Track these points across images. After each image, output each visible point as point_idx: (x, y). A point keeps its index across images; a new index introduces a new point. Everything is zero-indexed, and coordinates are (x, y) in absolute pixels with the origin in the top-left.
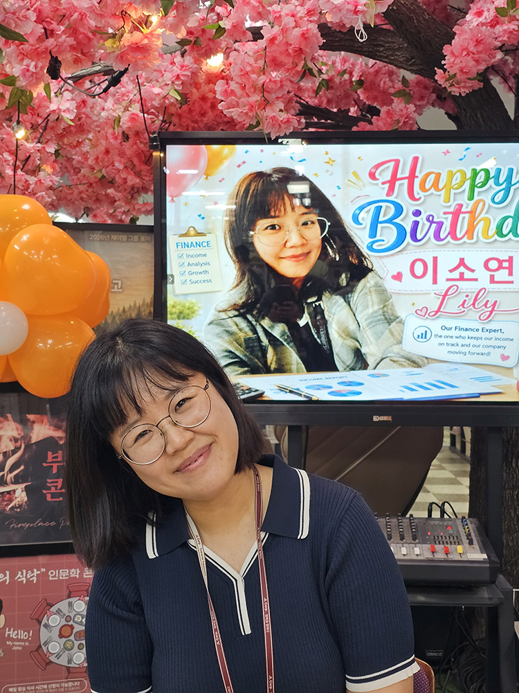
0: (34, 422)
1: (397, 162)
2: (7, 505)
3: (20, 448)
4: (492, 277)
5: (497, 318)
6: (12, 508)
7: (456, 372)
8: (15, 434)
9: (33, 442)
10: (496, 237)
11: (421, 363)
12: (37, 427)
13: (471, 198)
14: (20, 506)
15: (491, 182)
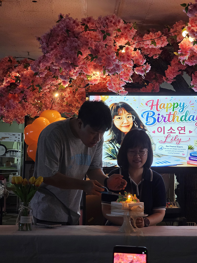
1: (153, 101)
4: (179, 132)
5: (181, 143)
7: (170, 158)
10: (180, 121)
11: (160, 156)
13: (173, 111)
15: (179, 106)
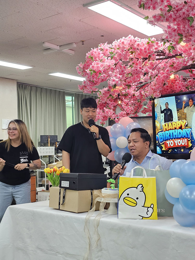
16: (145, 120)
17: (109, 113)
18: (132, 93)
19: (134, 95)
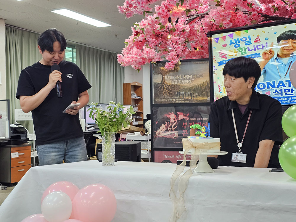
0: (179, 114)
2: (173, 137)
3: (176, 121)
6: (174, 138)
8: (174, 118)
9: (179, 120)
12: (180, 116)
14: (176, 137)
16: (199, 63)
17: (151, 53)
18: (181, 27)
19: (184, 31)
